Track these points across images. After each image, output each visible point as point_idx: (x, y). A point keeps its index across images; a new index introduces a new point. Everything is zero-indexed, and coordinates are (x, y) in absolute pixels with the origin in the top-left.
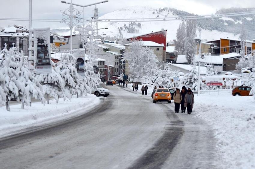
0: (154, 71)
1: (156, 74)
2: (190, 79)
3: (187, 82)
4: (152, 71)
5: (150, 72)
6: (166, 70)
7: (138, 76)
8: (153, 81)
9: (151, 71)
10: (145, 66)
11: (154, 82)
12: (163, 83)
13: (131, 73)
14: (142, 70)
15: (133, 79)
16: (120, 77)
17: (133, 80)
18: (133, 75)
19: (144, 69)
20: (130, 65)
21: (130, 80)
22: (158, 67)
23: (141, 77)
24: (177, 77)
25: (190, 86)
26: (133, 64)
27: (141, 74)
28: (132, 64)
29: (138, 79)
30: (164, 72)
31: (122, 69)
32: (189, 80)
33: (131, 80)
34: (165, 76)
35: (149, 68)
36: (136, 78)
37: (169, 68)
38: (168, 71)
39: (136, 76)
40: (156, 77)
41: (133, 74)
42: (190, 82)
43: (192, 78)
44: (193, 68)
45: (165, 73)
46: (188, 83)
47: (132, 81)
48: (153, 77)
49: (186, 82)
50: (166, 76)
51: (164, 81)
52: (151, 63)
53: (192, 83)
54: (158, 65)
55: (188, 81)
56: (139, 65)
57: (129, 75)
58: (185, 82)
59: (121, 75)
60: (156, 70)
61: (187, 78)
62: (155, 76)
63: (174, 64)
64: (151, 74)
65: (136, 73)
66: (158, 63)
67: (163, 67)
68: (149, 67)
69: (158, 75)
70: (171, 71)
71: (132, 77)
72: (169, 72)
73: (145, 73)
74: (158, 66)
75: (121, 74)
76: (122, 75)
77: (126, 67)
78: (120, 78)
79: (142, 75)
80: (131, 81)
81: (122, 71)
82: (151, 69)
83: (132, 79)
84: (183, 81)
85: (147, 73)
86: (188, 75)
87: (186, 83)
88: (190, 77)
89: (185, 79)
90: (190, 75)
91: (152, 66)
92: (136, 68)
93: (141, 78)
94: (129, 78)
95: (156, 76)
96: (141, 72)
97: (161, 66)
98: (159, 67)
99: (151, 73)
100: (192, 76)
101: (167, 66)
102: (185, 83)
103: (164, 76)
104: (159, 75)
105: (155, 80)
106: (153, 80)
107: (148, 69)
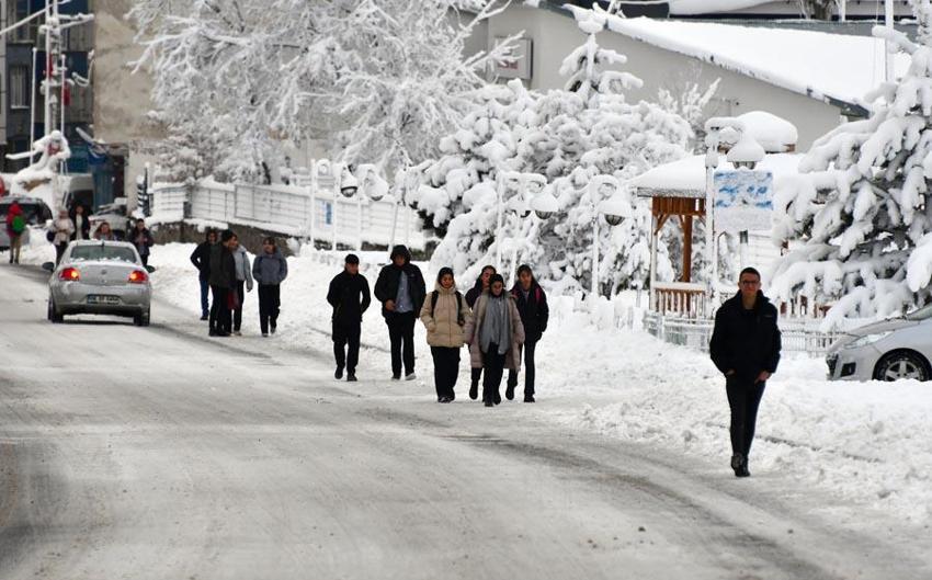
0: (430, 100)
1: (466, 139)
2: (881, 184)
3: (847, 219)
4: (398, 104)
5: (381, 113)
6: (575, 88)
7: (241, 159)
8: (427, 220)
9: (387, 99)
10: (319, 48)
11: (442, 231)
12: (546, 233)
13: (160, 129)
14: (290, 97)
15: (191, 190)
16: (26, 174)
17: (188, 209)
18: (186, 152)
19: (308, 82)
20: (150, 32)
21: (147, 207)
22: (467, 53)
23: (284, 171)
24: (730, 168)
25: (881, 264)
26: (193, 28)
27: (278, 135)
28: (175, 30)
29: (244, 196)
30: (558, 109)
31: (46, 84)
32: (866, 199)
33: (158, 203)
34: (568, 153)
35: (371, 69)
36: (223, 178)
37: (617, 66)
38: (606, 98)
39: (222, 167)
40: (459, 175)
41: (192, 141)
42: (879, 218)
43: (900, 180)
44: (914, 71)
45: (571, 124)
46: (854, 235)
47: (176, 215)
48: (435, 168)
49: (837, 222)
50: (585, 157)
51: (563, 216)
52: (391, 10)
53: (901, 233)
54: (466, 30)
55: (857, 215)
56: (260, 36)
57: (145, 143)
58: (828, 218)
59: (39, 145)
60: (451, 87)
61: (841, 178)
62: (447, 161)
63: (643, 26)
64: (388, 133)
65: (221, 123)
66: (469, 14)
67: (522, 57)
68: (364, 52)
69: (484, 150)
70: (632, 96)
71: (182, 177)
72: (610, 110)
73: (319, 130)
74: (470, 49)
75: (39, 134)
76: (52, 150)
77: (99, 63)
78: (29, 186)
79: (289, 144)
80: (165, 211)
81: (50, 100)
82: (390, 83)
83: (180, 198)
84: (800, 212)
85: (348, 121)
86: (856, 149)
87: (842, 230)
88: (877, 171)
89: (824, 192)
90: (872, 151)
91: (402, 45)
92: (225, 68)
93: (278, 186)
94: (143, 187)
95: (469, 155)
96: (280, 120)
97: (499, 52)
98: (481, 60)
99: (393, 122)
100: (906, 155)
101: (590, 47)
102: (818, 231)
103: (557, 162)
104: (493, 150)
105: (455, 205)
106: (435, 200)
107: (362, 75)
